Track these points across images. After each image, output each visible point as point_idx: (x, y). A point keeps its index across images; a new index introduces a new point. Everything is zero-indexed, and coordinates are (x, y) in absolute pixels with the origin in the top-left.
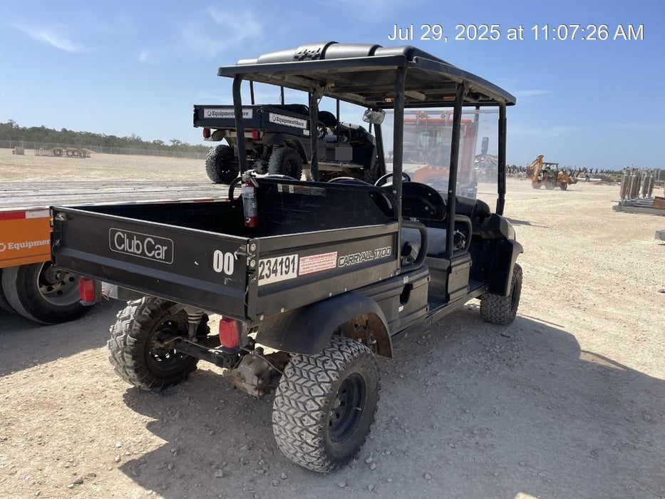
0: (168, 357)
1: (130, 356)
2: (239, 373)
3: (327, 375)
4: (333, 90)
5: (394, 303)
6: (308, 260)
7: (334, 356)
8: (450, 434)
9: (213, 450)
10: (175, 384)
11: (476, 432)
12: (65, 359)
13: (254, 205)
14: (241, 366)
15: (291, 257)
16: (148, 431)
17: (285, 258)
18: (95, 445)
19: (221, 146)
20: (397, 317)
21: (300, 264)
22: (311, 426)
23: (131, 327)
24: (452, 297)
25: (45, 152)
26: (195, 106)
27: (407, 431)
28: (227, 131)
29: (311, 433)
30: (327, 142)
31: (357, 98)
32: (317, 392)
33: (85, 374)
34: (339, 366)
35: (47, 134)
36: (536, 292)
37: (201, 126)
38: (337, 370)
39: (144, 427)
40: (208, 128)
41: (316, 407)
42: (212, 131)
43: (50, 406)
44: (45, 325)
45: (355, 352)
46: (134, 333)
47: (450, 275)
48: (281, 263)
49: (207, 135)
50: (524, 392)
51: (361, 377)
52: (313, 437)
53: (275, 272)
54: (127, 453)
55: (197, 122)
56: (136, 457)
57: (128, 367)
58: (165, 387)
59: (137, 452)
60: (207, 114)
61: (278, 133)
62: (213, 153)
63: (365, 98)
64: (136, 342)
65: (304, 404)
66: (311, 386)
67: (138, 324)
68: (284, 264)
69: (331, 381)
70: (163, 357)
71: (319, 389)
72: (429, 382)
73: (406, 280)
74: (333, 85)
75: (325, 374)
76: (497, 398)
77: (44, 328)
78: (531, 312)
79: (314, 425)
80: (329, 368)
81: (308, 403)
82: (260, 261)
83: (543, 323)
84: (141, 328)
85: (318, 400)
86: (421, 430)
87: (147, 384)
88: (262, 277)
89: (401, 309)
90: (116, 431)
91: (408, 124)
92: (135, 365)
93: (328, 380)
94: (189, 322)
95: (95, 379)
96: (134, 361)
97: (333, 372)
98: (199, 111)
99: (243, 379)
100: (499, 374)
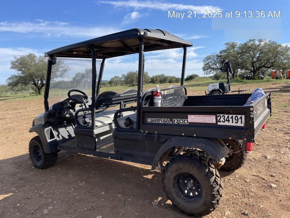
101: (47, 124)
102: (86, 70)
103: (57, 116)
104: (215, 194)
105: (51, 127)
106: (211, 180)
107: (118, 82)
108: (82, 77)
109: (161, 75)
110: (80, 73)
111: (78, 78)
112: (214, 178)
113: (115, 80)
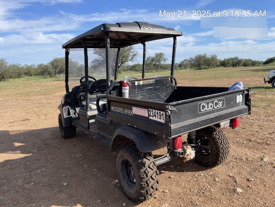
101: (66, 104)
102: (156, 54)
103: (72, 97)
104: (142, 185)
105: (68, 106)
106: (141, 171)
107: (187, 65)
108: (152, 60)
109: (235, 58)
110: (150, 57)
111: (148, 62)
112: (144, 169)
113: (185, 63)
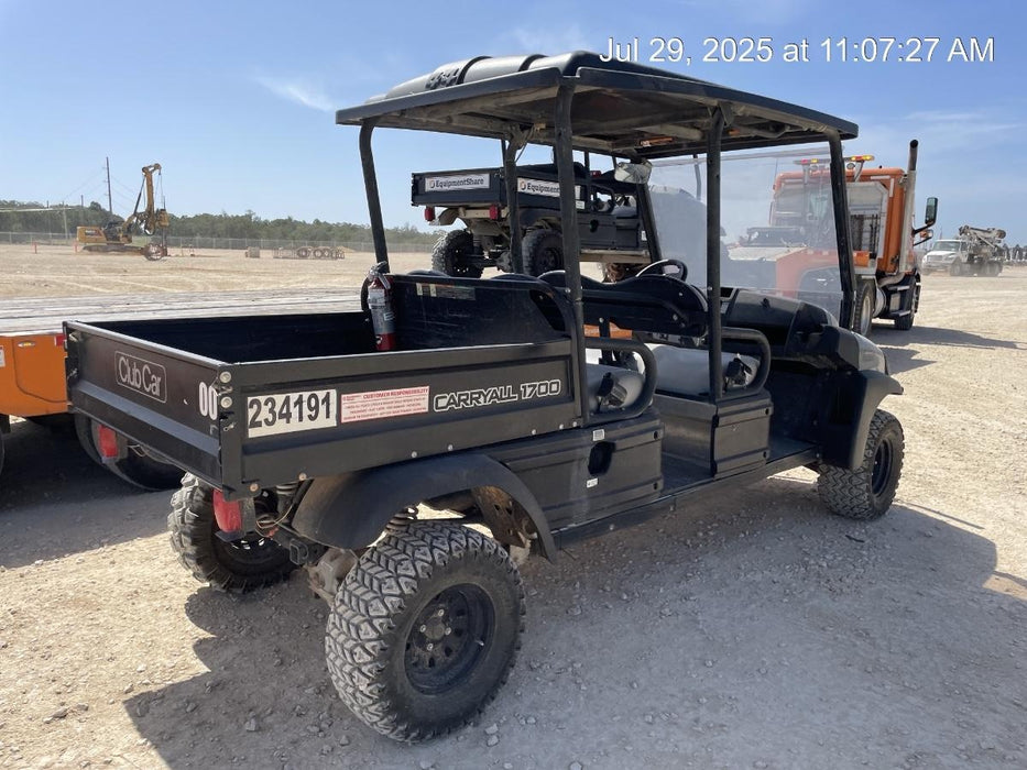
0: (261, 544)
1: (189, 540)
2: (317, 574)
3: (398, 583)
4: (545, 134)
5: (575, 473)
6: (361, 399)
7: (418, 555)
8: (657, 699)
9: (267, 688)
10: (268, 584)
11: (705, 700)
12: (144, 540)
13: (385, 317)
14: (322, 563)
15: (321, 394)
16: (192, 652)
17: (306, 395)
18: (111, 665)
19: (454, 233)
20: (585, 496)
21: (343, 406)
22: (365, 664)
23: (191, 496)
24: (720, 467)
25: (285, 253)
26: (414, 175)
27: (584, 688)
28: (461, 210)
29: (364, 674)
30: (618, 218)
31: (596, 144)
32: (377, 610)
33: (157, 562)
34: (420, 571)
35: (294, 228)
36: (961, 465)
37: (422, 204)
38: (416, 578)
39: (190, 646)
40: (431, 206)
41: (373, 635)
42: (439, 211)
43: (87, 604)
44: (146, 491)
45: (458, 549)
46: (196, 505)
47: (717, 429)
48: (299, 402)
49: (430, 216)
50: (836, 639)
51: (483, 591)
52: (368, 682)
53: (288, 416)
54: (147, 681)
55: (417, 197)
56: (153, 688)
57: (188, 555)
58: (249, 589)
59: (159, 681)
60: (429, 185)
61: (530, 207)
62: (442, 242)
63: (610, 143)
64: (196, 519)
65: (358, 628)
66: (370, 601)
67: (201, 494)
68: (305, 405)
69: (402, 595)
70: (253, 544)
71: (381, 605)
72: (667, 610)
73: (599, 435)
74: (543, 126)
75: (394, 583)
76: (779, 646)
77: (147, 495)
78: (932, 500)
79: (370, 663)
80: (403, 572)
81: (363, 626)
82: (250, 399)
83: (944, 519)
84: (204, 499)
85: (376, 622)
86: (611, 688)
87: (220, 581)
88: (257, 425)
89: (592, 483)
90: (150, 646)
91: (790, 183)
92: (198, 552)
93: (398, 592)
94: (279, 493)
95: (167, 570)
96: (195, 548)
97: (408, 580)
98: (418, 181)
99: (322, 584)
100: (806, 604)
